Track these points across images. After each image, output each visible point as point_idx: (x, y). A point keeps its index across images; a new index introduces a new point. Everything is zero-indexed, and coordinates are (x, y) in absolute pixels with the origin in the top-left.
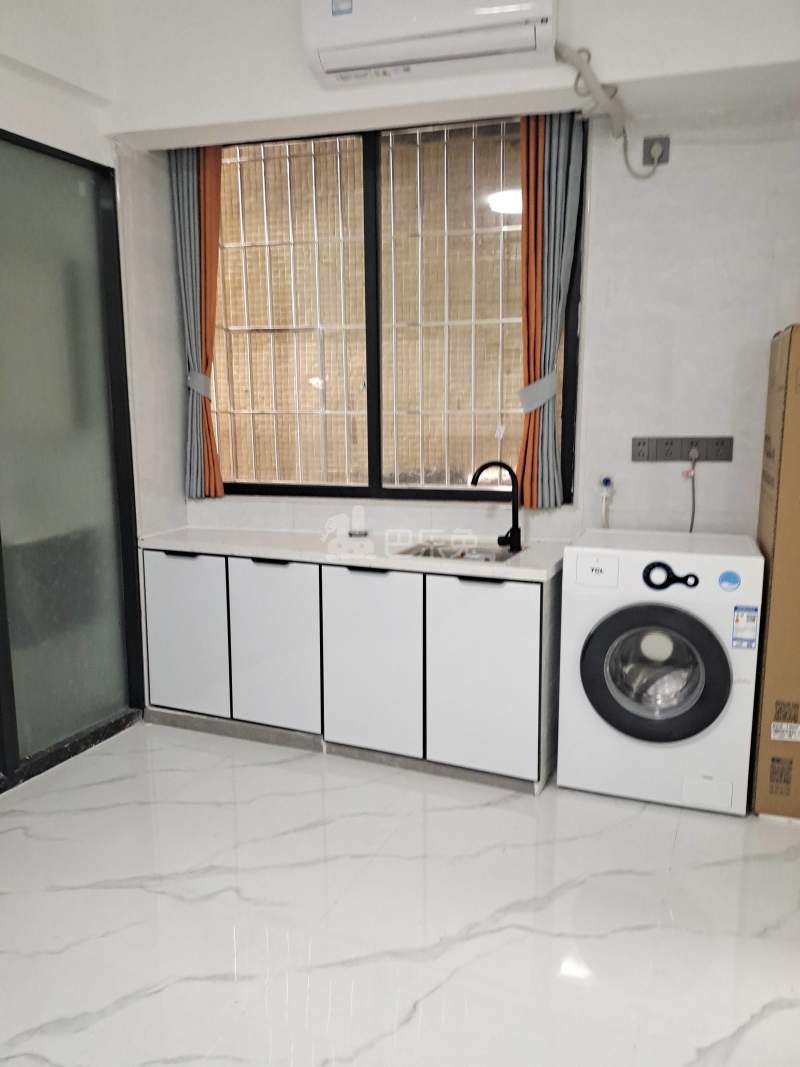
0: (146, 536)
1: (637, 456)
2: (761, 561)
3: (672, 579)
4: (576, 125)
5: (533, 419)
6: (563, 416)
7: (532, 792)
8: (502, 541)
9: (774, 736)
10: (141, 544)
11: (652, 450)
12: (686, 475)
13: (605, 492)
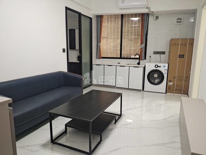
0: (93, 63)
1: (154, 53)
2: (168, 64)
3: (158, 66)
4: (148, 15)
5: (141, 49)
6: (145, 49)
7: (141, 91)
8: (138, 63)
9: (169, 84)
10: (93, 64)
11: (156, 53)
12: (160, 56)
13: (150, 58)
